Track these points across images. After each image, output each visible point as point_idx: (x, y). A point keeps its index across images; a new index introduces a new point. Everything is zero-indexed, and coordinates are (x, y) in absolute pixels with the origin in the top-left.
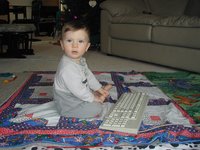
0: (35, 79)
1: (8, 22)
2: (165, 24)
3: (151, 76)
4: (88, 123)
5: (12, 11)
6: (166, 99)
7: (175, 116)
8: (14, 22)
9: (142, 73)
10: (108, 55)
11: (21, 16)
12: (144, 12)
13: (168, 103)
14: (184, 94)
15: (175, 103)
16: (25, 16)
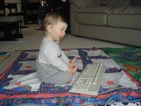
0: (23, 56)
1: (4, 15)
2: (116, 12)
3: (107, 51)
4: (61, 88)
5: (7, 7)
6: (119, 68)
7: (125, 81)
8: (9, 15)
9: (101, 49)
10: (76, 36)
11: (13, 11)
12: (101, 5)
13: (120, 71)
14: (131, 63)
15: (125, 71)
16: (16, 10)
